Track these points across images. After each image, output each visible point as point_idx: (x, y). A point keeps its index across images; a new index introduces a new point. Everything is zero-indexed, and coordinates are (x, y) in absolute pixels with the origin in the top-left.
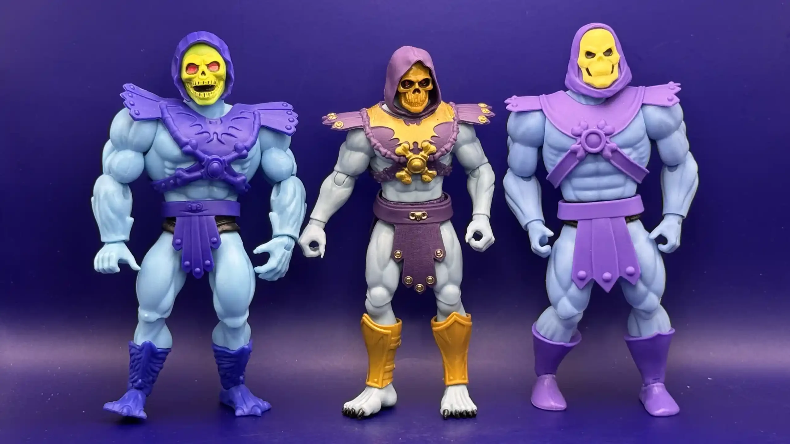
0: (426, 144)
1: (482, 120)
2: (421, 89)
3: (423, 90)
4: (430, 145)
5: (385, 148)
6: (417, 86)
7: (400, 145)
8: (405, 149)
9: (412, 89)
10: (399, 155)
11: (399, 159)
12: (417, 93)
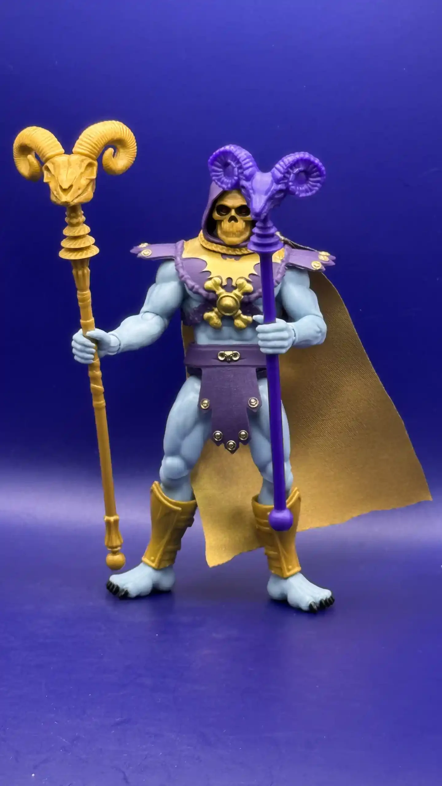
0: (241, 281)
1: (315, 266)
2: (238, 217)
3: (241, 219)
4: (245, 282)
5: (193, 280)
6: (233, 213)
7: (211, 279)
8: (216, 285)
9: (228, 217)
10: (209, 291)
11: (208, 295)
12: (233, 222)
